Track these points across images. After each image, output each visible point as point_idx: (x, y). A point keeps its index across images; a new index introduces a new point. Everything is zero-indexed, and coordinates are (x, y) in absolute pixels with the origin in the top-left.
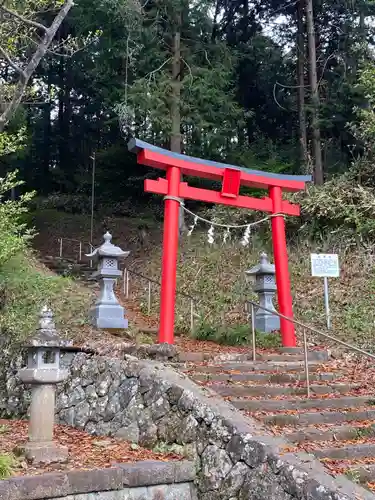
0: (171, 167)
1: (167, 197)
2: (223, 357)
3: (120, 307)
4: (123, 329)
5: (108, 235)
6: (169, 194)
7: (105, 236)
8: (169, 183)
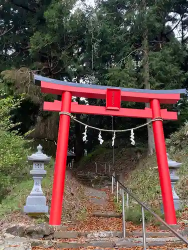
0: (64, 92)
1: (60, 113)
2: (96, 234)
3: (45, 197)
4: (44, 214)
5: (40, 147)
6: (62, 110)
7: (38, 147)
8: (62, 103)
